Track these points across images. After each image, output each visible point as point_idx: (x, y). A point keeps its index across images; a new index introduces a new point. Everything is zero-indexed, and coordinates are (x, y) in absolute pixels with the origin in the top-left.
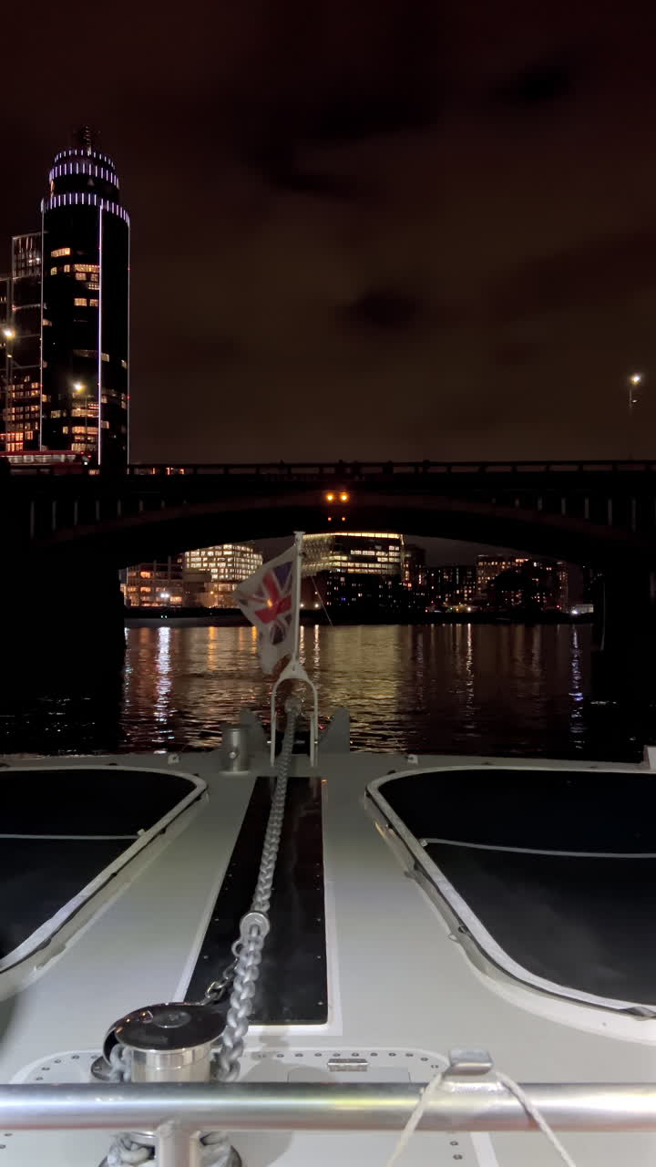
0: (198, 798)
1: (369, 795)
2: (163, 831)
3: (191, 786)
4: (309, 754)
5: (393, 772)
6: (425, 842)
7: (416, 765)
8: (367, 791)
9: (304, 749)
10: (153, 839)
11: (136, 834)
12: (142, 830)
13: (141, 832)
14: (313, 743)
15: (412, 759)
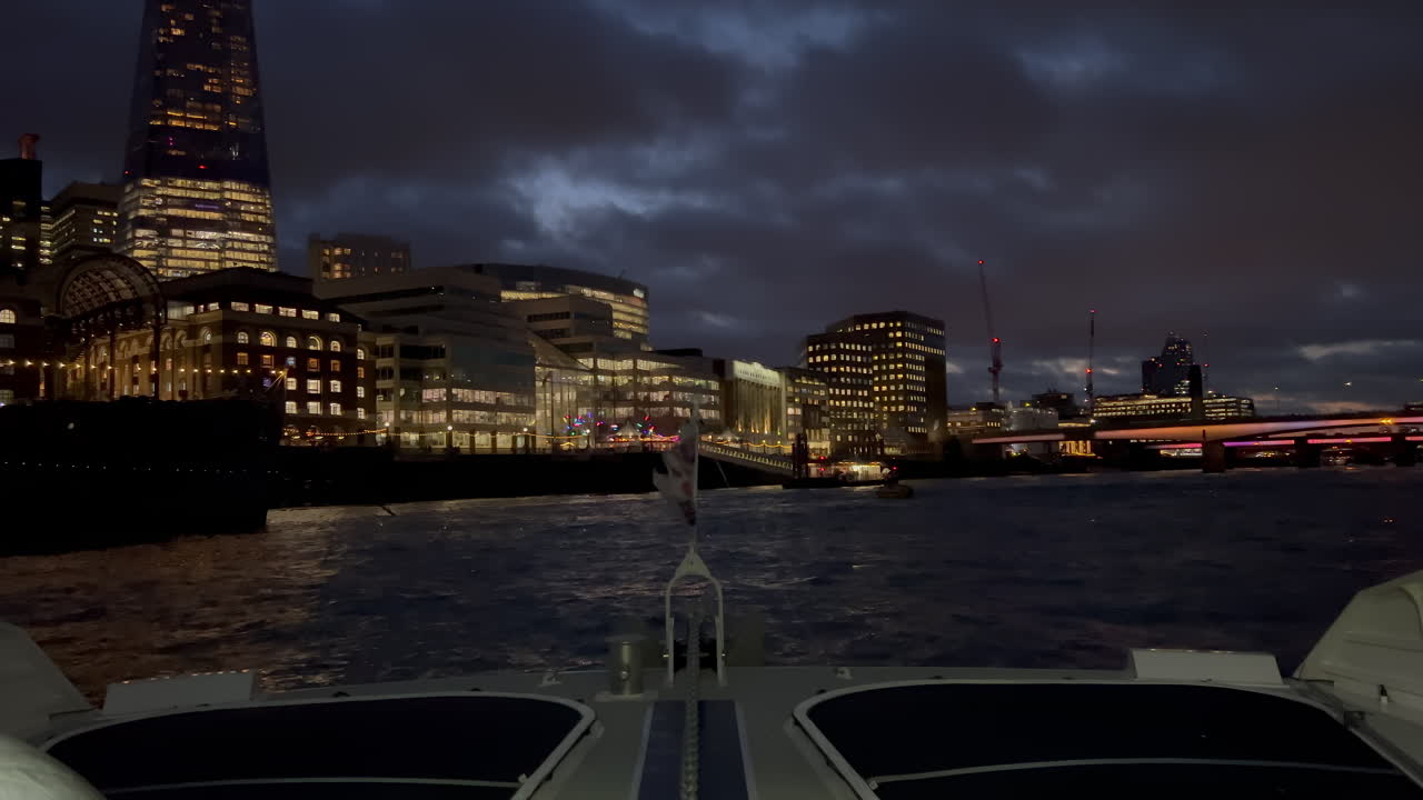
0: (587, 732)
1: (797, 723)
2: (549, 777)
3: (577, 716)
4: (715, 669)
5: (822, 691)
6: (874, 784)
7: (850, 681)
8: (794, 717)
9: (709, 663)
10: (538, 787)
11: (517, 781)
12: (524, 776)
13: (522, 778)
14: (720, 655)
15: (842, 672)
